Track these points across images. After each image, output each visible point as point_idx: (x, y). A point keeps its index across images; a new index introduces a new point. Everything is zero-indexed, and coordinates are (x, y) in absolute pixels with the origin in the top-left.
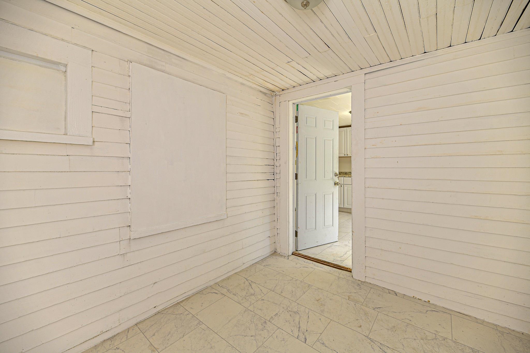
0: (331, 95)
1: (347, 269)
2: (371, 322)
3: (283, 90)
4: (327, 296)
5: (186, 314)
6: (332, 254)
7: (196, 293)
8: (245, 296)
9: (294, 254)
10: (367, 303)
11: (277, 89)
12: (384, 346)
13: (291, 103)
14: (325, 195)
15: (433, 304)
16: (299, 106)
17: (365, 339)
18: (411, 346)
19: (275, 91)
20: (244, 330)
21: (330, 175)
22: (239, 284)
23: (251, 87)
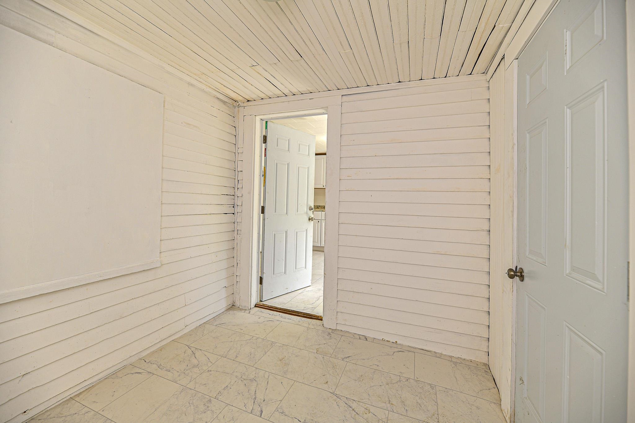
0: (305, 115)
1: (318, 317)
2: (338, 375)
3: (248, 101)
4: (292, 353)
5: (84, 413)
6: (303, 301)
7: (105, 377)
8: (184, 370)
9: (258, 306)
10: (336, 354)
11: (241, 98)
12: (350, 399)
13: (258, 118)
14: (297, 232)
15: (400, 344)
16: (269, 123)
17: (331, 396)
18: (376, 394)
19: (238, 100)
20: (177, 418)
21: (304, 209)
22: (177, 355)
23: (203, 91)
